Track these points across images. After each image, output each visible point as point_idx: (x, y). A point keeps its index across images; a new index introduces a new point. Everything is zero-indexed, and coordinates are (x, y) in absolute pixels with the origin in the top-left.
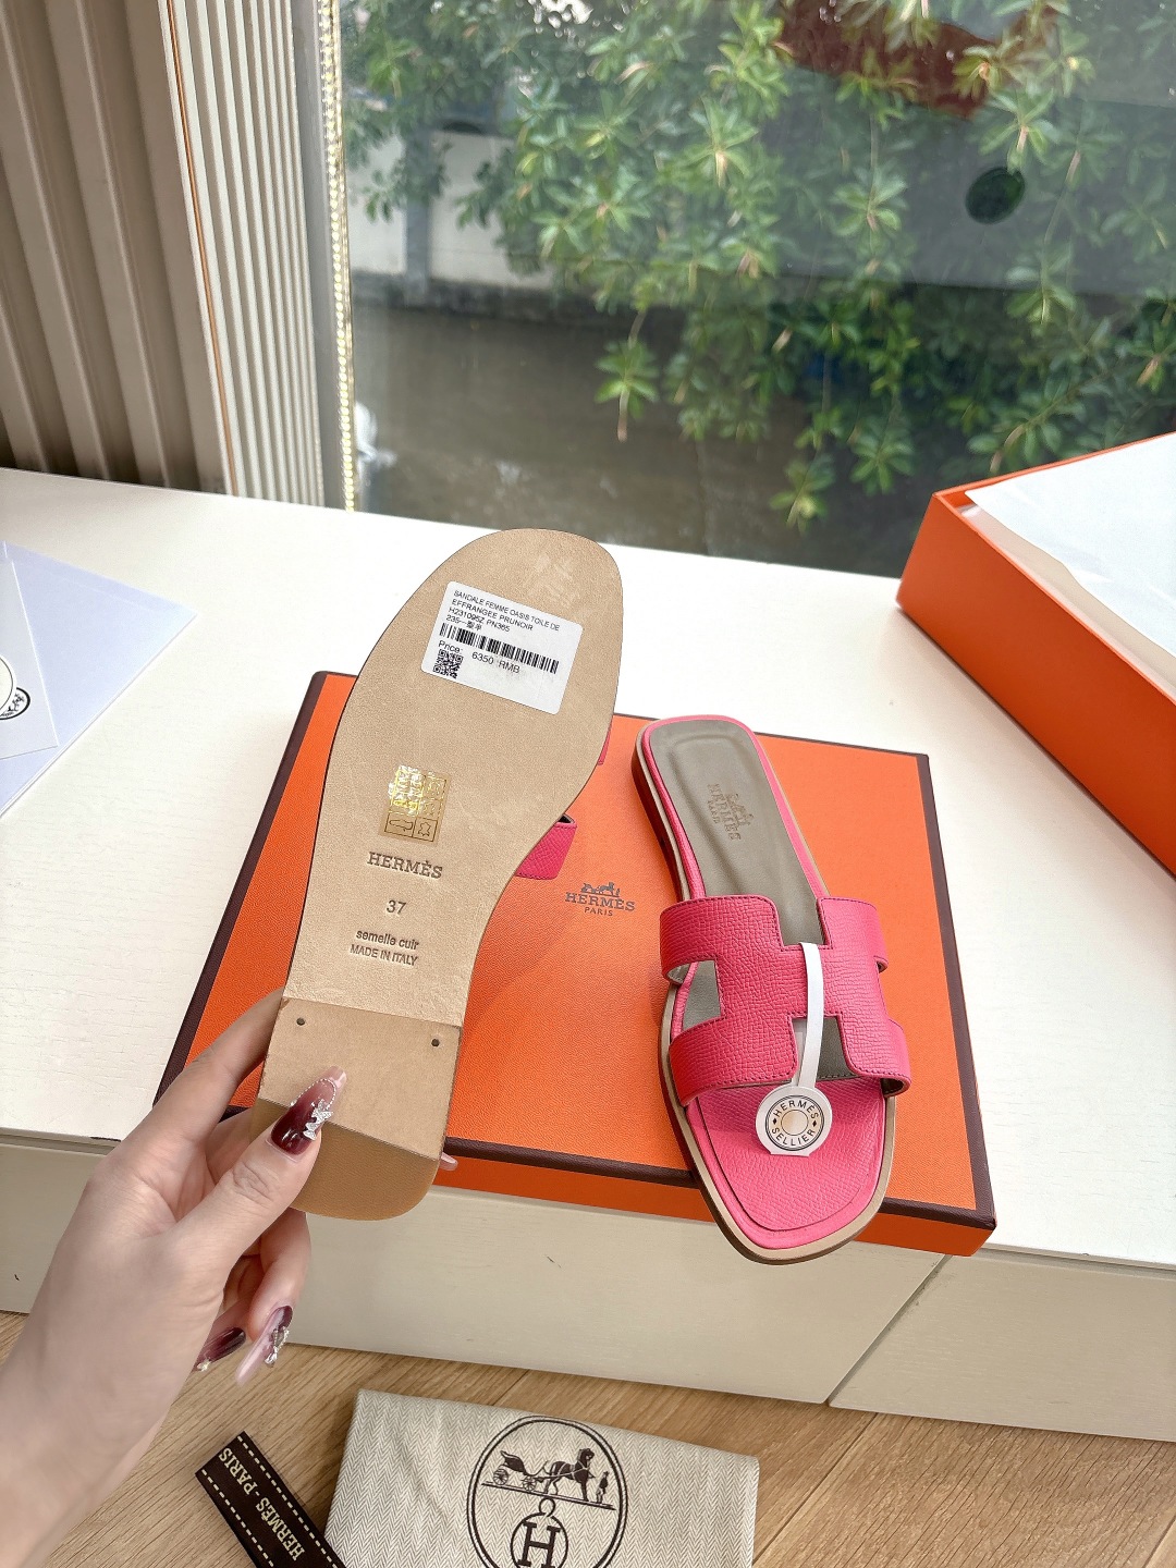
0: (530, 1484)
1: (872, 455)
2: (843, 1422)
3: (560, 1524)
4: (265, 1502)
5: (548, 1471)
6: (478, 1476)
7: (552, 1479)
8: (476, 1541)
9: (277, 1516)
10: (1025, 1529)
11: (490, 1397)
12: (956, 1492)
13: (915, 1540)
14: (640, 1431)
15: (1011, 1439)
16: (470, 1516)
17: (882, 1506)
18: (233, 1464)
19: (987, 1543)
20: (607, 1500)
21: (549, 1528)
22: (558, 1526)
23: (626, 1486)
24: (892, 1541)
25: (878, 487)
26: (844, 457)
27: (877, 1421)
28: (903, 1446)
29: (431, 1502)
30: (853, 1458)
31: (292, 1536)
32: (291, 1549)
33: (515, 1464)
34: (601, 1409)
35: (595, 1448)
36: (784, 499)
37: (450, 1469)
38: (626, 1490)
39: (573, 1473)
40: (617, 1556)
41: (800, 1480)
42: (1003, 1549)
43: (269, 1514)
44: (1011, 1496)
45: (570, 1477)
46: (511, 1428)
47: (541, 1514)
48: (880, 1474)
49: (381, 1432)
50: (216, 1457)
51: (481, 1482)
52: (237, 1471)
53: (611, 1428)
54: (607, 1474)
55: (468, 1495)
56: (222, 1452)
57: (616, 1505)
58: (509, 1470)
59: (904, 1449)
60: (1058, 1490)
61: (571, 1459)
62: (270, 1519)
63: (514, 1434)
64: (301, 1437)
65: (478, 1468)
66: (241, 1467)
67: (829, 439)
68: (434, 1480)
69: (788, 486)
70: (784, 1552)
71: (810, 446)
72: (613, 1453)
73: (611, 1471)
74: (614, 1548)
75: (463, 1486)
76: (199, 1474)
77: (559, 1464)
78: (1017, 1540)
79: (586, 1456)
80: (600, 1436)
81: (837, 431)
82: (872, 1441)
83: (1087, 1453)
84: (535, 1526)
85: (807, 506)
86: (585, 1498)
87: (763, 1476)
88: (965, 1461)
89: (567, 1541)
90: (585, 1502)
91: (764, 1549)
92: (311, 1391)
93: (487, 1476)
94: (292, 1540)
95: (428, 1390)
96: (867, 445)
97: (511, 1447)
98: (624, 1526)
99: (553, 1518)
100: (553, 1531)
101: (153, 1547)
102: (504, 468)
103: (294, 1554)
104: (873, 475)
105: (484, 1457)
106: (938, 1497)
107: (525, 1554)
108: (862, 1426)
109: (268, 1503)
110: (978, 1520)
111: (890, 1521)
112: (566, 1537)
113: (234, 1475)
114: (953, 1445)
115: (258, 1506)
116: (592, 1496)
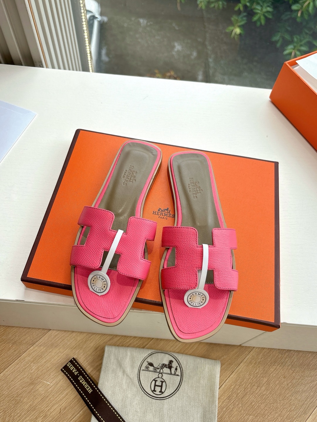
0: (155, 370)
1: (259, 12)
2: (245, 349)
3: (164, 380)
4: (81, 377)
5: (160, 366)
6: (141, 368)
7: (161, 368)
8: (140, 385)
9: (84, 381)
10: (297, 378)
11: (143, 345)
12: (277, 368)
13: (265, 382)
14: (186, 354)
15: (294, 353)
16: (139, 379)
17: (256, 373)
18: (71, 367)
19: (286, 382)
20: (177, 373)
21: (161, 381)
22: (163, 381)
23: (182, 370)
24: (258, 382)
25: (261, 23)
26: (250, 13)
27: (254, 349)
28: (262, 355)
29: (127, 375)
30: (247, 359)
31: (89, 387)
32: (89, 390)
33: (151, 364)
34: (175, 348)
35: (173, 360)
36: (231, 28)
37: (132, 367)
38: (183, 371)
39: (167, 366)
40: (180, 388)
41: (232, 366)
42: (290, 384)
43: (82, 381)
44: (293, 369)
45: (167, 367)
46: (150, 355)
47: (159, 377)
48: (256, 363)
49: (112, 357)
50: (66, 365)
51: (141, 369)
52: (73, 368)
53: (178, 354)
54: (177, 366)
55: (138, 373)
56: (68, 363)
57: (180, 375)
58: (149, 366)
59: (262, 356)
60: (307, 367)
61: (167, 363)
62: (82, 382)
63: (150, 356)
64: (90, 357)
65: (141, 365)
66: (74, 367)
67: (245, 6)
68: (128, 370)
69: (231, 24)
70: (227, 386)
71: (239, 9)
72: (179, 361)
73: (178, 366)
74: (179, 386)
75: (136, 371)
76: (62, 370)
77: (163, 364)
78: (294, 381)
79: (171, 362)
80: (175, 356)
81: (248, 4)
82: (253, 354)
83: (316, 357)
84: (157, 381)
85: (238, 31)
86: (171, 373)
87: (222, 365)
88: (280, 359)
89: (166, 385)
90: (171, 374)
91: (222, 385)
92: (92, 345)
93: (143, 368)
94: (89, 388)
95: (125, 344)
96: (258, 9)
97: (150, 360)
98: (182, 380)
99: (162, 379)
100: (162, 382)
101: (50, 389)
102: (141, 21)
103: (90, 392)
104: (259, 19)
105: (142, 363)
106: (272, 370)
107: (154, 388)
108: (250, 350)
109: (82, 377)
110: (283, 376)
111: (258, 377)
112: (166, 384)
113: (72, 370)
114: (277, 355)
115: (79, 378)
116: (173, 372)
